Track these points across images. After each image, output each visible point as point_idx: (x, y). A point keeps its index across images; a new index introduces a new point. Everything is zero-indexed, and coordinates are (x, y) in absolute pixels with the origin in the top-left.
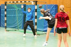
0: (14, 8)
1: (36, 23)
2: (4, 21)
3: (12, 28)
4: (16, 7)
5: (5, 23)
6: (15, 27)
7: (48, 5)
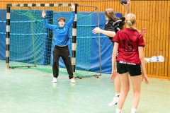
0: (26, 18)
1: (75, 52)
2: (4, 47)
3: (21, 61)
4: (31, 16)
5: (7, 52)
6: (29, 60)
7: (102, 14)
